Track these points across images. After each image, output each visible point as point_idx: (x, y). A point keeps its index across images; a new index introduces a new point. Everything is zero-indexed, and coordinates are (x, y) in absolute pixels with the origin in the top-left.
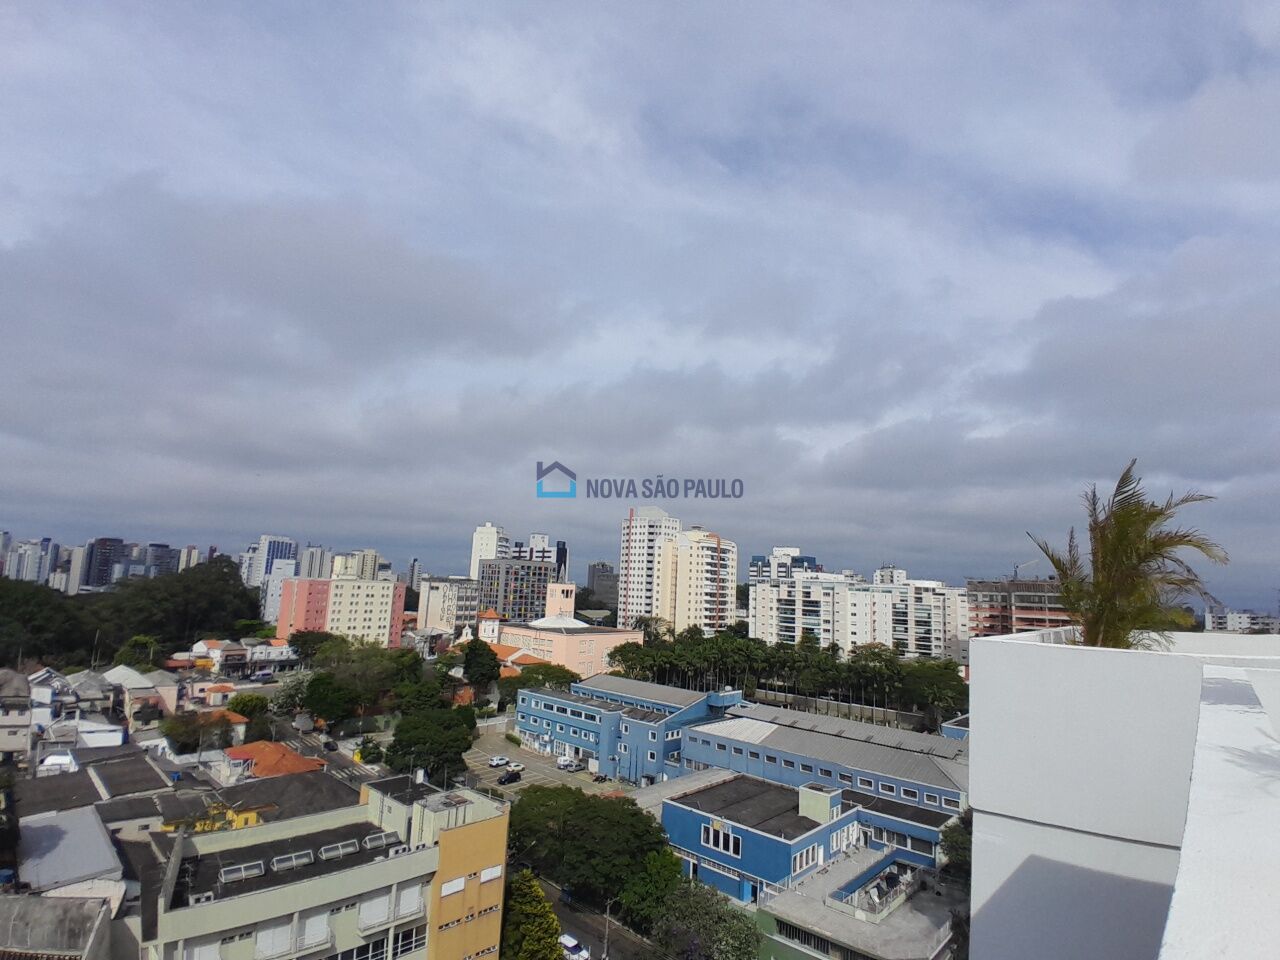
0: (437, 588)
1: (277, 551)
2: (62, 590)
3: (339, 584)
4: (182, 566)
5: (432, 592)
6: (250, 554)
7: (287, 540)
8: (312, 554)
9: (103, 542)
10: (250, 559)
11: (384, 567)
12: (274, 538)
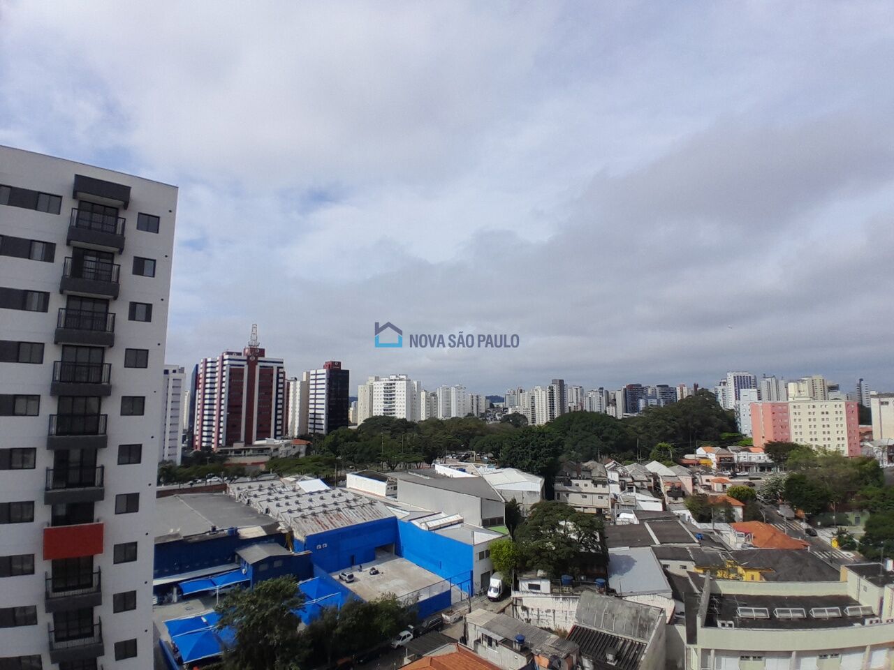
0: (887, 403)
1: (741, 383)
2: (614, 416)
3: (796, 404)
4: (679, 398)
5: (882, 406)
6: (722, 387)
7: (746, 374)
8: (768, 383)
9: (631, 387)
10: (723, 390)
11: (833, 388)
12: (736, 374)
